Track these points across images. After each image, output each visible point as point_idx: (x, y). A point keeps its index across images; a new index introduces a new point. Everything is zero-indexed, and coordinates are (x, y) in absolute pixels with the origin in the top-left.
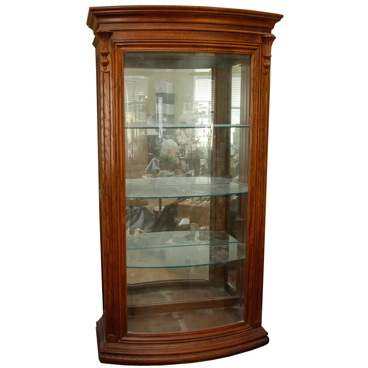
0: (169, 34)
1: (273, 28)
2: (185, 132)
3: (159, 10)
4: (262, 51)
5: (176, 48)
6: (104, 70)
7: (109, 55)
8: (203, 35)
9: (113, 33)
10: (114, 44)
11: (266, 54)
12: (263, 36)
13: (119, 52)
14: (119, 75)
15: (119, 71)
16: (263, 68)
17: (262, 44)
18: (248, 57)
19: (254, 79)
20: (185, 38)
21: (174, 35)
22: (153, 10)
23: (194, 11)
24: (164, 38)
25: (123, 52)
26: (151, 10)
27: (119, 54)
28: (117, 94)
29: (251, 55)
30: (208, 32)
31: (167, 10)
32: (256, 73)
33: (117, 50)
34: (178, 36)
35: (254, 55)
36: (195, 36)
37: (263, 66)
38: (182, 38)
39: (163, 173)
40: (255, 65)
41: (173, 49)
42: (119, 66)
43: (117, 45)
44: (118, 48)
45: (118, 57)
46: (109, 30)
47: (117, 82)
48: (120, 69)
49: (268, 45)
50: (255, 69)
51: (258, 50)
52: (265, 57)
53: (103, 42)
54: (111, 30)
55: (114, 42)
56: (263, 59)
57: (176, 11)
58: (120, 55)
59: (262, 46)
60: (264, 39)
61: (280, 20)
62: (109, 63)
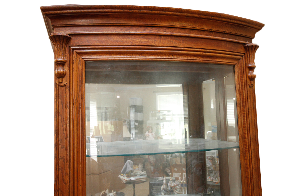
0: (141, 40)
1: (253, 37)
2: (152, 134)
3: (128, 11)
4: (245, 62)
5: (150, 56)
6: (59, 83)
7: (66, 64)
8: (182, 42)
9: (72, 38)
10: (73, 51)
11: (249, 65)
12: (246, 45)
13: (79, 61)
14: (79, 89)
15: (79, 83)
16: (248, 81)
17: (244, 54)
18: (232, 67)
19: (239, 93)
20: (161, 44)
21: (147, 41)
22: (121, 10)
23: (170, 13)
24: (135, 44)
25: (84, 61)
26: (119, 10)
27: (79, 63)
28: (75, 113)
29: (234, 66)
30: (187, 39)
31: (138, 11)
32: (241, 85)
33: (76, 59)
34: (152, 42)
35: (238, 65)
36: (173, 42)
37: (248, 78)
38: (157, 44)
39: (136, 173)
40: (240, 76)
41: (147, 57)
42: (79, 78)
43: (76, 52)
44: (78, 56)
45: (78, 67)
46: (66, 34)
47: (75, 97)
48: (80, 82)
49: (252, 54)
50: (240, 81)
51: (241, 60)
52: (249, 67)
53: (58, 49)
54: (69, 35)
55: (73, 49)
56: (247, 70)
57: (149, 11)
58: (80, 65)
59: (245, 56)
60: (247, 49)
61: (261, 29)
62: (65, 75)
